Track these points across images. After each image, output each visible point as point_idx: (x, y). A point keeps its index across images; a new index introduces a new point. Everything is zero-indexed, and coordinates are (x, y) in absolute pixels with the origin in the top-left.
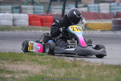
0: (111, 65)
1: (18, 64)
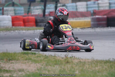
0: (101, 60)
1: (13, 63)
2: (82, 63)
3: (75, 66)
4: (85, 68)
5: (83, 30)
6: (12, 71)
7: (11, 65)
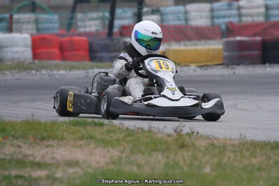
0: (264, 142)
1: (52, 146)
2: (217, 148)
3: (201, 154)
4: (225, 160)
5: (205, 69)
6: (50, 164)
7: (47, 150)
